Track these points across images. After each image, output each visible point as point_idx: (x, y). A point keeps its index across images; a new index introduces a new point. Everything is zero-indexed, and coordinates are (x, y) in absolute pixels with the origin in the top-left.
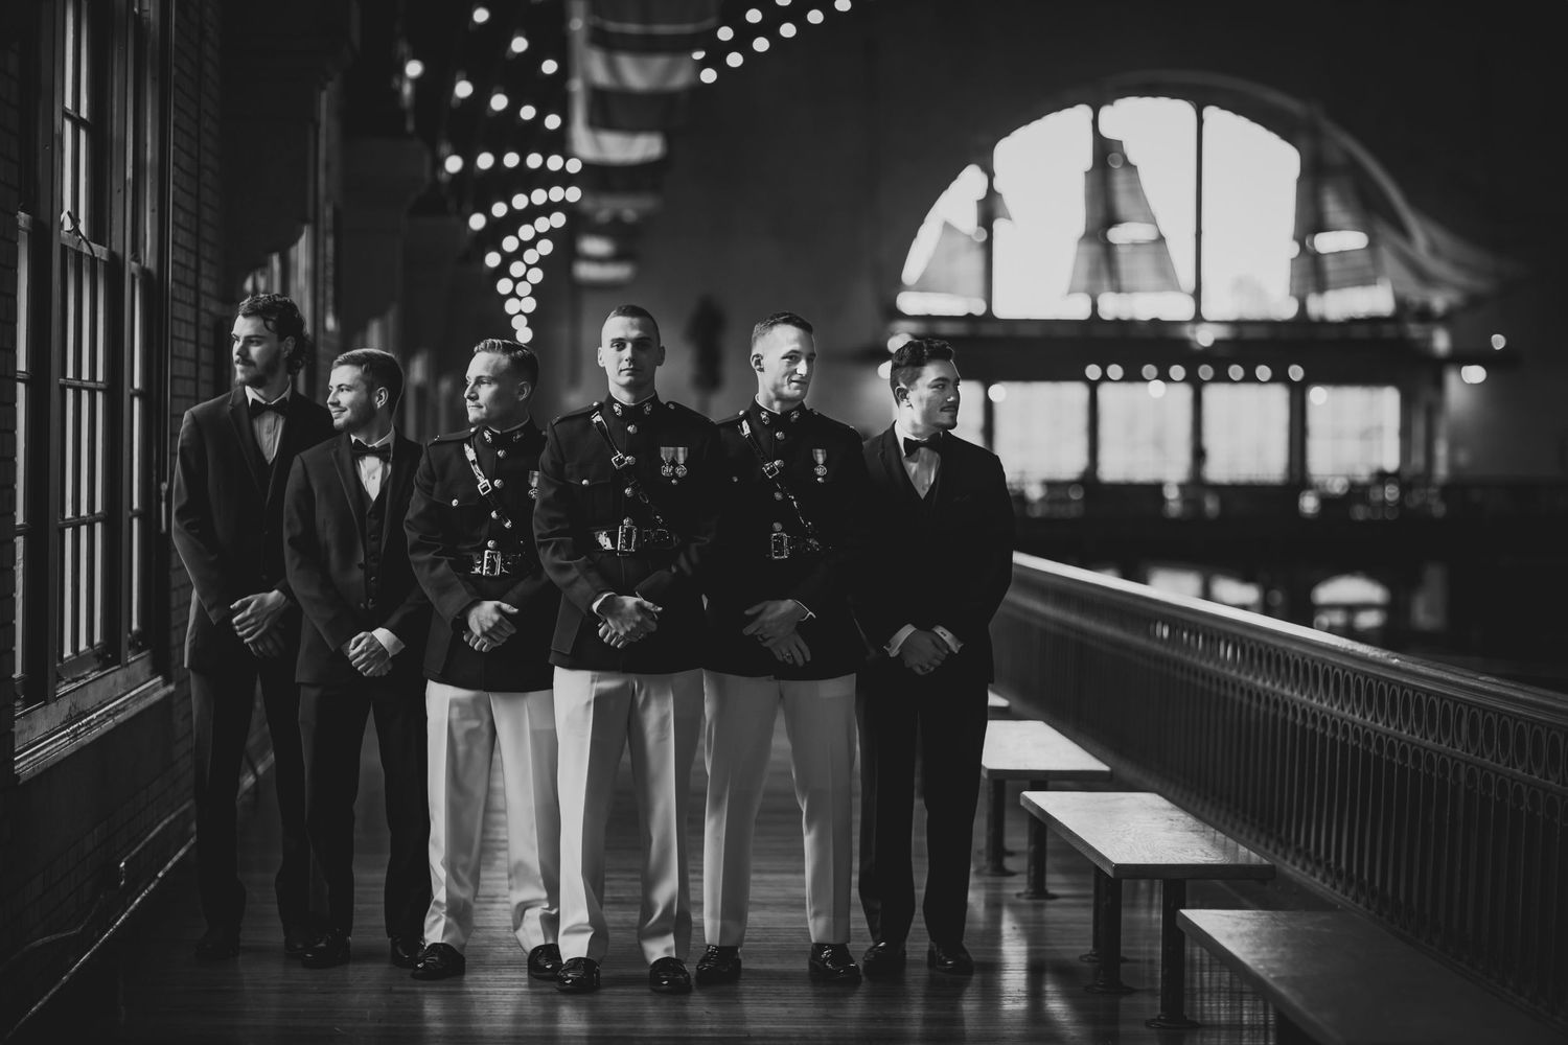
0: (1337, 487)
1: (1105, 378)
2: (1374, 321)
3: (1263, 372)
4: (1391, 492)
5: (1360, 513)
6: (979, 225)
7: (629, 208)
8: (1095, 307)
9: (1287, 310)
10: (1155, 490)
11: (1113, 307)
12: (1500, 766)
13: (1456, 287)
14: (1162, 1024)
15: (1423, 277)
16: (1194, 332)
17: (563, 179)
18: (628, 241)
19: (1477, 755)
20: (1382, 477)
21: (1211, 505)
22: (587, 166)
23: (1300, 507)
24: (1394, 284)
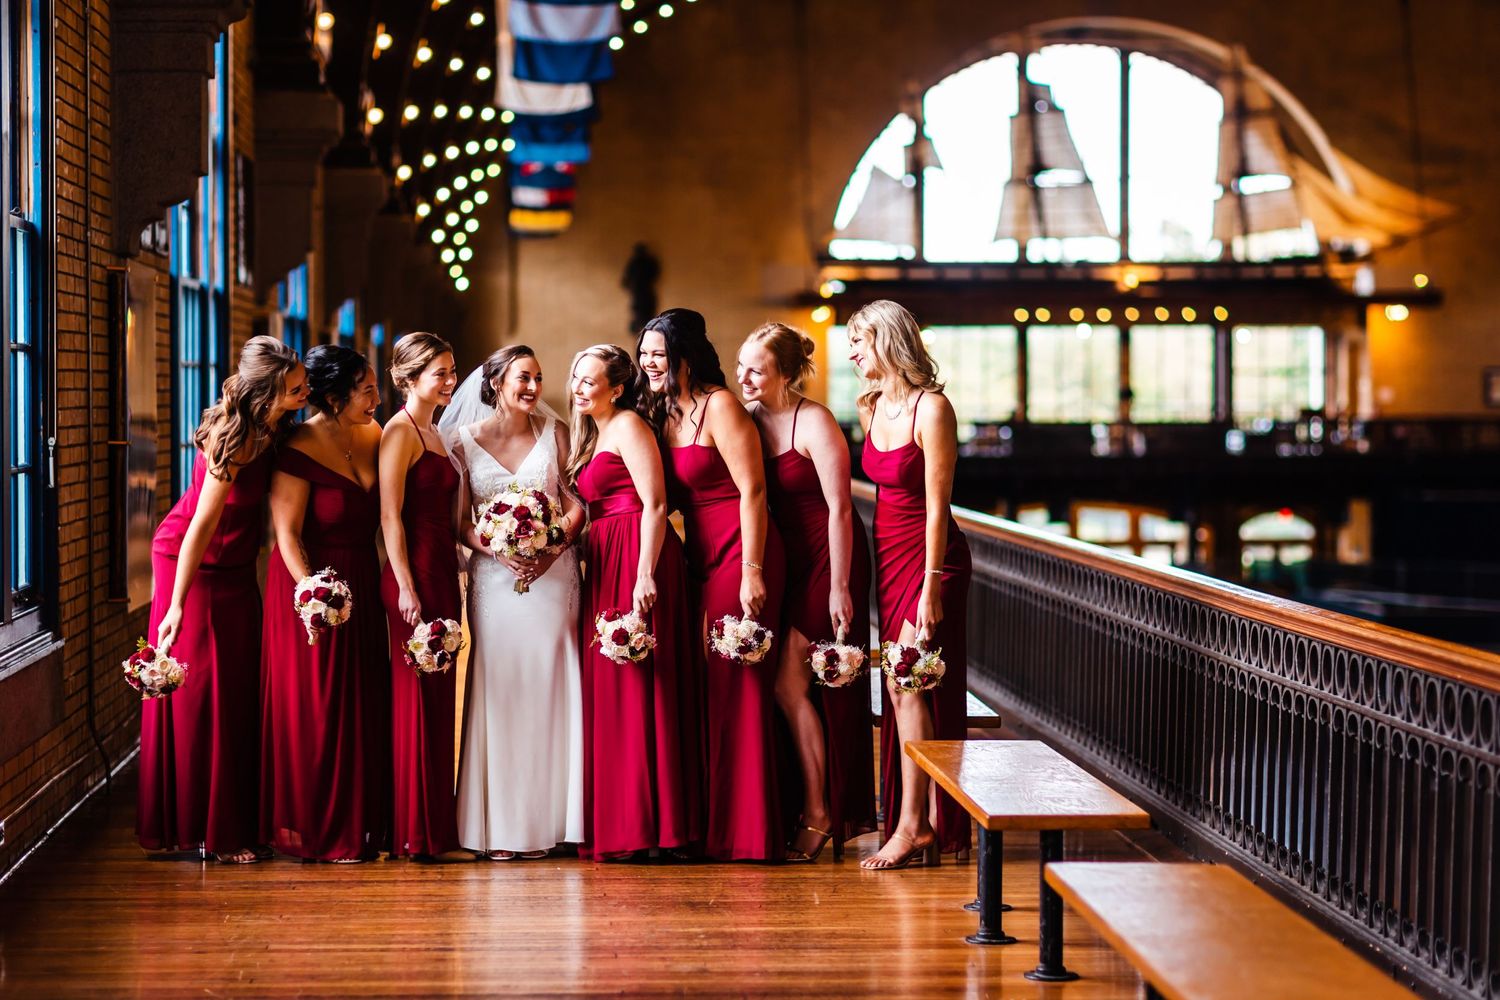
0: (1263, 426)
1: (1033, 321)
2: (1298, 261)
3: (1189, 313)
4: (1316, 430)
5: (1285, 450)
6: (907, 173)
7: (561, 158)
8: (1023, 250)
9: (1212, 252)
10: (1083, 431)
11: (1041, 251)
12: (1380, 713)
13: (1379, 228)
14: (1041, 976)
15: (1347, 218)
16: (1122, 275)
17: (498, 130)
18: (562, 191)
19: (1357, 701)
20: (1307, 415)
21: (1138, 444)
22: (519, 117)
23: (1227, 445)
24: (1317, 226)
